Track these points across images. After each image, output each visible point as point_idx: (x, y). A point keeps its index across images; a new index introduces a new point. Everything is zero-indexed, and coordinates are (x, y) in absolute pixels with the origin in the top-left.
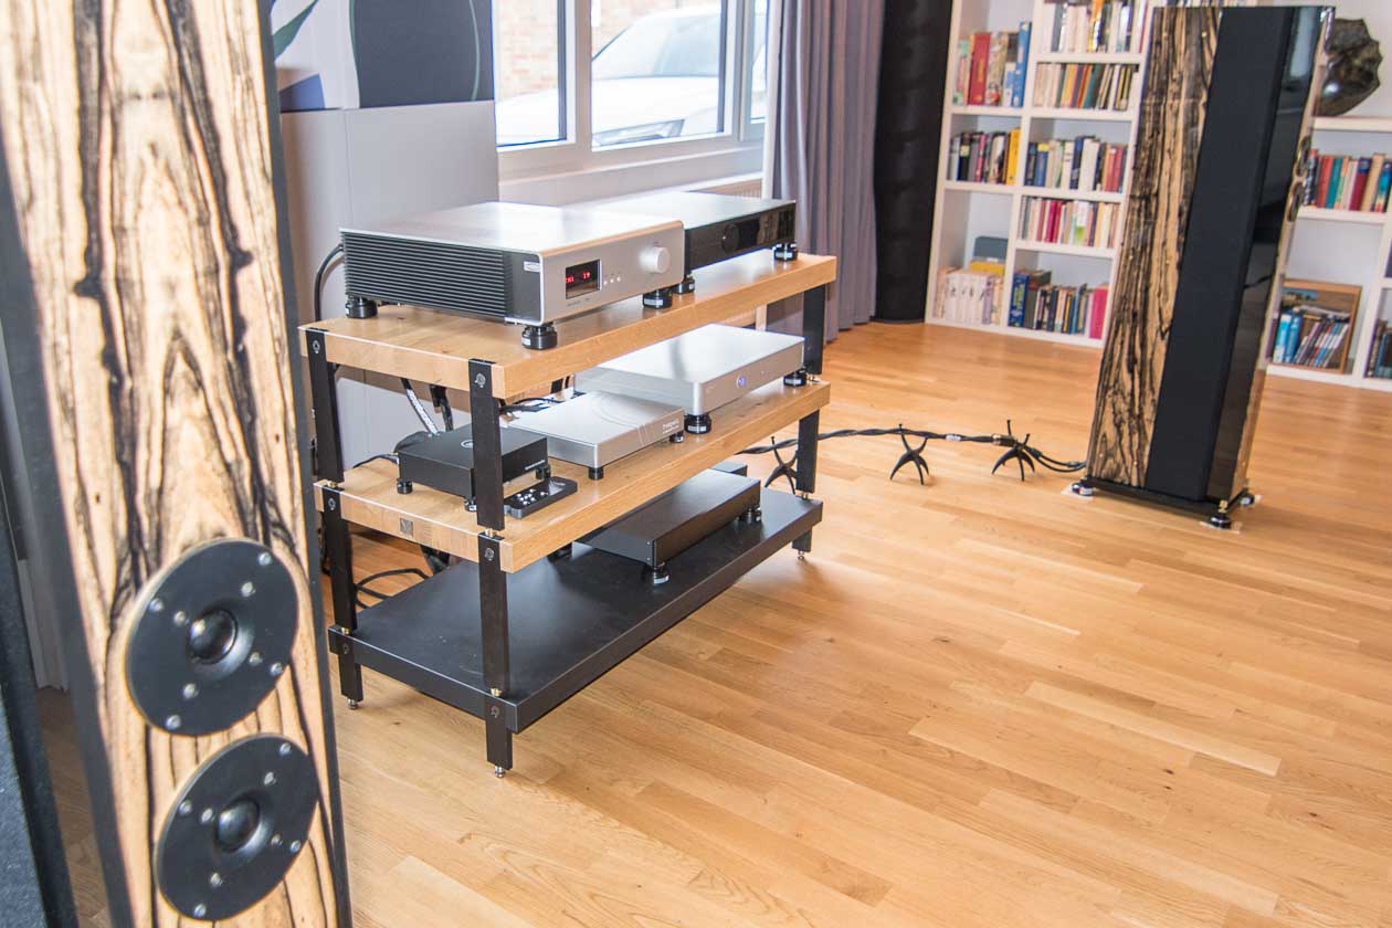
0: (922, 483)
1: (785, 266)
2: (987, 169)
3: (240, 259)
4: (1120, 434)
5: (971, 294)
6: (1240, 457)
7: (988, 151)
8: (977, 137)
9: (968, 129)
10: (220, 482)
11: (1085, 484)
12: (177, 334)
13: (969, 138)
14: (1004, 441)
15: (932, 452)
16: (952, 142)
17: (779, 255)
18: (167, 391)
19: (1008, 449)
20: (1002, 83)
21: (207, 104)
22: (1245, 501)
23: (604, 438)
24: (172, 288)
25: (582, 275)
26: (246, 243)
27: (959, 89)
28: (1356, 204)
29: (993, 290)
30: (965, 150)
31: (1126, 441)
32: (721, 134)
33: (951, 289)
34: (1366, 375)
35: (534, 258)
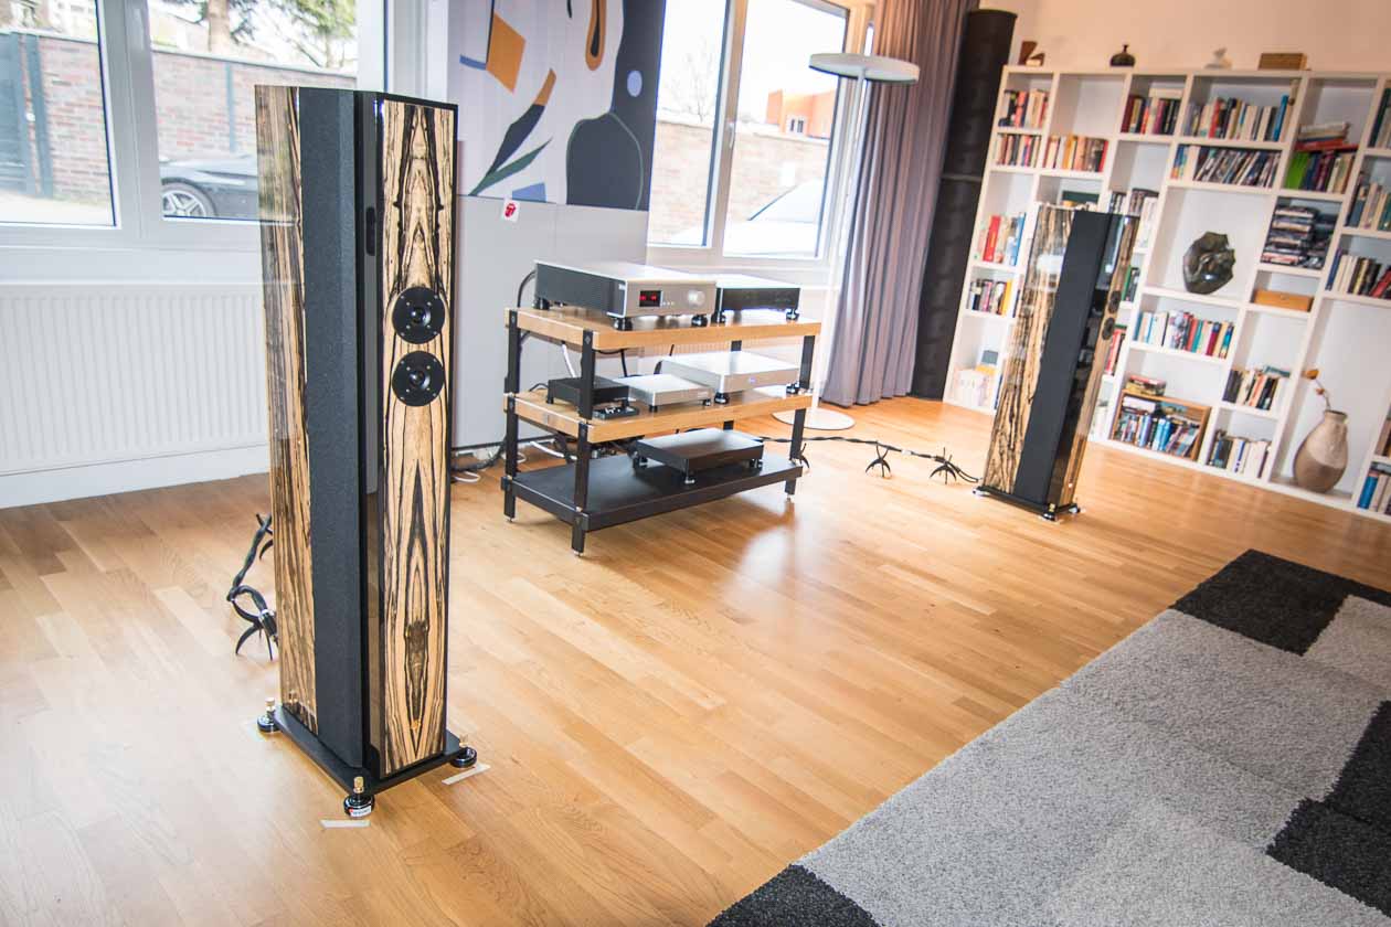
0: (885, 478)
2: (991, 305)
3: (440, 207)
4: (1002, 460)
5: (973, 384)
6: (1067, 478)
7: (992, 293)
8: (988, 283)
9: (983, 277)
10: (426, 269)
11: (979, 488)
12: (419, 223)
13: (982, 283)
14: (938, 459)
15: (891, 458)
16: (971, 284)
17: (789, 316)
18: (414, 238)
19: (942, 464)
20: (1005, 249)
21: (436, 164)
22: (1074, 510)
23: (659, 391)
24: (419, 210)
25: (650, 298)
26: (442, 203)
27: (979, 250)
28: (1210, 352)
29: (988, 384)
30: (979, 290)
31: (1005, 464)
33: (961, 381)
34: (1207, 464)
35: (623, 283)
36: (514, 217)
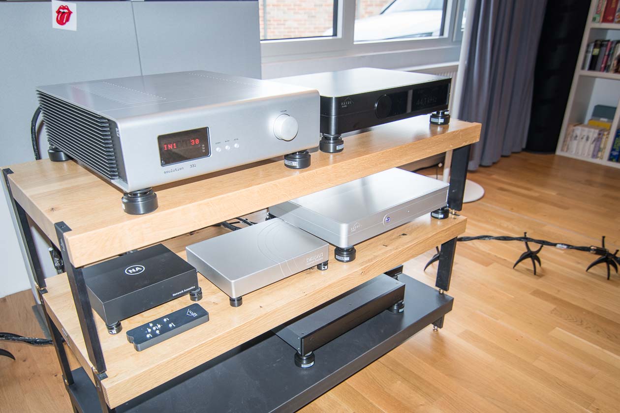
0: (535, 273)
1: (439, 129)
2: (609, 63)
5: (587, 139)
7: (611, 52)
8: (605, 43)
9: (600, 38)
13: (600, 44)
14: (598, 251)
15: (545, 254)
16: (588, 46)
17: (434, 120)
19: (600, 256)
27: (598, 12)
29: (601, 139)
30: (596, 51)
32: (441, 37)
33: (574, 135)
36: (72, 25)
